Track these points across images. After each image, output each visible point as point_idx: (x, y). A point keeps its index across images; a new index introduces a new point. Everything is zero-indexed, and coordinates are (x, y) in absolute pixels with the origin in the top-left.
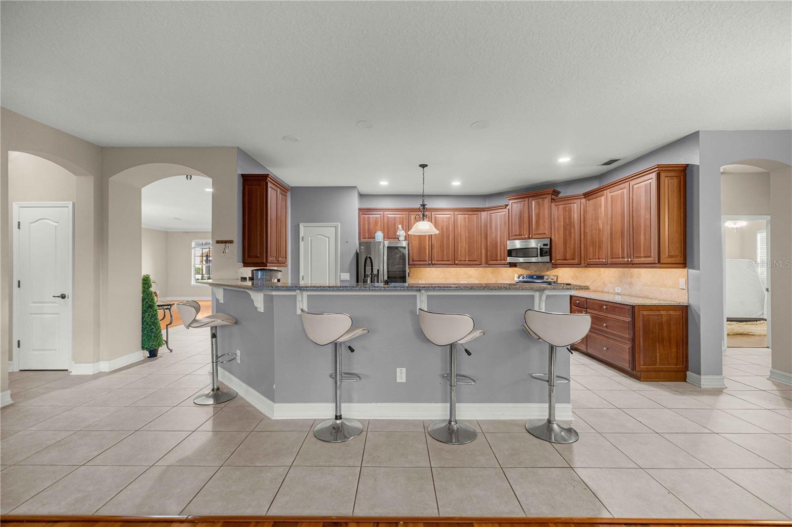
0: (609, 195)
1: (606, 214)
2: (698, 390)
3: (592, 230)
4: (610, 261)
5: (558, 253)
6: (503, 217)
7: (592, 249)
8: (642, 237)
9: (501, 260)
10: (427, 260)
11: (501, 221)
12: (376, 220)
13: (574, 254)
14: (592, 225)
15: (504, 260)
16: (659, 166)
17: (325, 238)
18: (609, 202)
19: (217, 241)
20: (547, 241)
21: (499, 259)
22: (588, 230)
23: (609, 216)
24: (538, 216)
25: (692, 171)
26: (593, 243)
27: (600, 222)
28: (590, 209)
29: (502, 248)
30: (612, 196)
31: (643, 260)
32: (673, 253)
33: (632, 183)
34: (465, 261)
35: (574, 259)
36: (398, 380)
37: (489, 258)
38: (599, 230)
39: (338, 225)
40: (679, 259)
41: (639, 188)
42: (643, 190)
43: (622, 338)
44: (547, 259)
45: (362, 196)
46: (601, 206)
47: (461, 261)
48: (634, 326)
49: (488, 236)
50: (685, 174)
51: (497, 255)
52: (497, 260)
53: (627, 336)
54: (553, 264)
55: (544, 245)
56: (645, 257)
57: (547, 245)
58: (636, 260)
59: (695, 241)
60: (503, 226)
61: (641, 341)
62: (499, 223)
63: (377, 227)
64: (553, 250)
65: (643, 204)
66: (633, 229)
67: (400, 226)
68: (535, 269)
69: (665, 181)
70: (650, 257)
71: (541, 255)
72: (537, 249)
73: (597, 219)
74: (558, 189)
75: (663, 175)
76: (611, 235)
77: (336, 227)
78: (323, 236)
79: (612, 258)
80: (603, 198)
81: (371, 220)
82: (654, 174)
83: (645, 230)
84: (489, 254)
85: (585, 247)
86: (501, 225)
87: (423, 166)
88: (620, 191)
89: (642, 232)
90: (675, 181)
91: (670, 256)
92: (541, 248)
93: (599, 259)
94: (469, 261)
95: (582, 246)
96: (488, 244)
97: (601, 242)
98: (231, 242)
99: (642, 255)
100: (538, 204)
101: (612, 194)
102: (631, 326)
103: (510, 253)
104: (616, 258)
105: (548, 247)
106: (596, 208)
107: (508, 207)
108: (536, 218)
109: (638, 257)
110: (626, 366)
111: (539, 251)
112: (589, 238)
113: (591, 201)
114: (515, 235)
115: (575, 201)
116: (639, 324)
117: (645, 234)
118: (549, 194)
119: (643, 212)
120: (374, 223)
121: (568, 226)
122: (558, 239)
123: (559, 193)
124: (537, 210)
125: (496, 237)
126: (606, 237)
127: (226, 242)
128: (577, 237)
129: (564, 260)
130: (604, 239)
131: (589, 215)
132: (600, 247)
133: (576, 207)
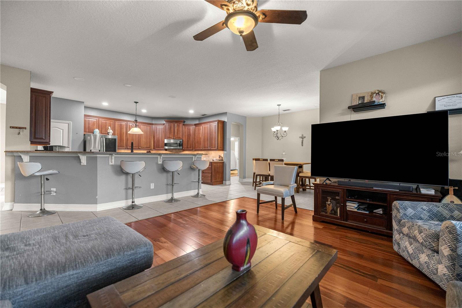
0: (204, 126)
1: (202, 133)
2: (226, 185)
3: (197, 138)
4: (203, 149)
5: (185, 146)
6: (162, 129)
7: (197, 144)
8: (213, 141)
9: (161, 148)
10: (125, 146)
11: (161, 131)
12: (94, 122)
13: (191, 146)
14: (197, 136)
15: (163, 148)
16: (218, 120)
17: (61, 130)
18: (204, 129)
19: (10, 127)
20: (181, 141)
21: (160, 147)
22: (196, 137)
23: (203, 133)
24: (178, 130)
25: (225, 123)
26: (198, 142)
27: (200, 135)
28: (197, 130)
29: (162, 142)
30: (204, 127)
31: (213, 148)
32: (221, 147)
33: (211, 124)
34: (144, 147)
35: (191, 148)
36: (151, 188)
37: (155, 146)
38: (200, 138)
39: (70, 123)
40: (222, 148)
41: (213, 125)
42: (214, 127)
43: (208, 173)
44: (181, 147)
45: (86, 107)
46: (201, 129)
47: (142, 147)
48: (212, 168)
49: (155, 136)
50: (224, 124)
51: (159, 145)
52: (159, 148)
53: (210, 172)
54: (183, 150)
55: (180, 142)
56: (214, 147)
57: (181, 142)
58: (212, 148)
59: (226, 144)
60: (162, 133)
61: (213, 173)
62: (160, 131)
63: (95, 126)
64: (183, 144)
65: (214, 131)
66: (211, 139)
67: (109, 128)
68: (175, 152)
69: (220, 125)
70: (215, 147)
71: (179, 146)
72: (177, 143)
73: (199, 134)
74: (185, 121)
75: (219, 123)
76: (204, 140)
77: (69, 124)
78: (58, 128)
79: (204, 148)
80: (201, 127)
81: (90, 122)
82: (217, 122)
83: (214, 139)
84: (155, 145)
85: (195, 144)
86: (161, 132)
87: (136, 103)
88: (207, 126)
89: (213, 139)
90: (222, 125)
91: (220, 147)
92: (179, 143)
93: (200, 148)
94: (146, 147)
95: (194, 143)
96: (155, 140)
97: (200, 142)
98: (25, 128)
99: (213, 147)
100: (178, 125)
101: (205, 126)
102: (211, 168)
103: (166, 145)
104: (206, 148)
105: (182, 143)
106: (199, 130)
107: (165, 125)
108: (177, 131)
109: (212, 147)
110: (209, 181)
111: (178, 144)
112: (196, 140)
113: (197, 127)
114: (168, 137)
115: (191, 126)
116: (213, 168)
117: (214, 140)
118: (182, 122)
119: (214, 133)
120: (92, 124)
121: (189, 135)
122: (185, 139)
123: (185, 122)
124: (177, 128)
125: (159, 138)
126: (202, 140)
127: (20, 128)
128: (192, 140)
129: (187, 148)
130: (202, 141)
131: (196, 132)
132: (200, 144)
133: (192, 128)
